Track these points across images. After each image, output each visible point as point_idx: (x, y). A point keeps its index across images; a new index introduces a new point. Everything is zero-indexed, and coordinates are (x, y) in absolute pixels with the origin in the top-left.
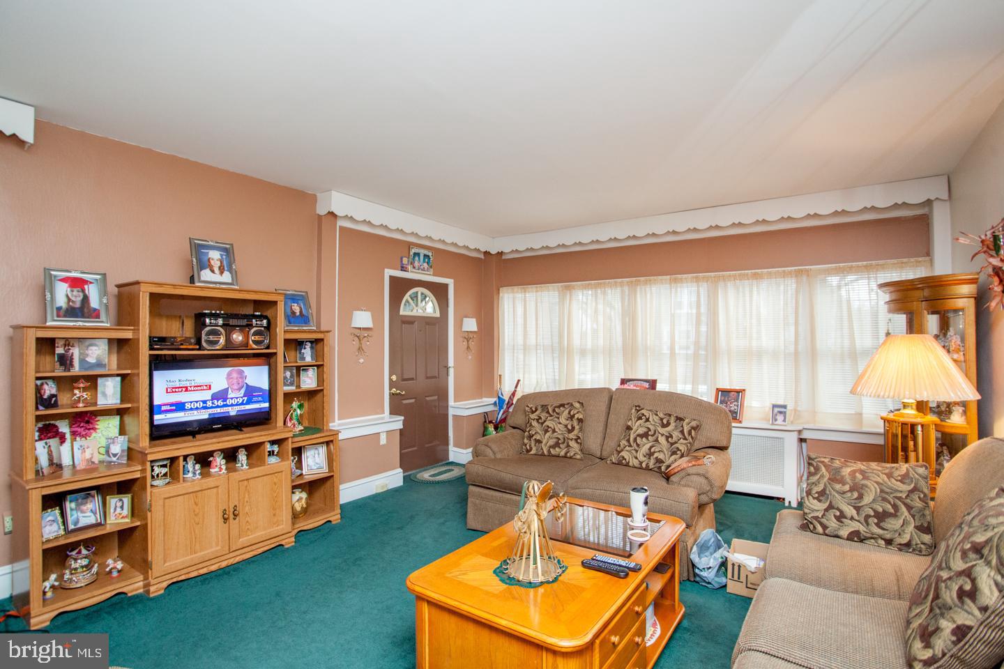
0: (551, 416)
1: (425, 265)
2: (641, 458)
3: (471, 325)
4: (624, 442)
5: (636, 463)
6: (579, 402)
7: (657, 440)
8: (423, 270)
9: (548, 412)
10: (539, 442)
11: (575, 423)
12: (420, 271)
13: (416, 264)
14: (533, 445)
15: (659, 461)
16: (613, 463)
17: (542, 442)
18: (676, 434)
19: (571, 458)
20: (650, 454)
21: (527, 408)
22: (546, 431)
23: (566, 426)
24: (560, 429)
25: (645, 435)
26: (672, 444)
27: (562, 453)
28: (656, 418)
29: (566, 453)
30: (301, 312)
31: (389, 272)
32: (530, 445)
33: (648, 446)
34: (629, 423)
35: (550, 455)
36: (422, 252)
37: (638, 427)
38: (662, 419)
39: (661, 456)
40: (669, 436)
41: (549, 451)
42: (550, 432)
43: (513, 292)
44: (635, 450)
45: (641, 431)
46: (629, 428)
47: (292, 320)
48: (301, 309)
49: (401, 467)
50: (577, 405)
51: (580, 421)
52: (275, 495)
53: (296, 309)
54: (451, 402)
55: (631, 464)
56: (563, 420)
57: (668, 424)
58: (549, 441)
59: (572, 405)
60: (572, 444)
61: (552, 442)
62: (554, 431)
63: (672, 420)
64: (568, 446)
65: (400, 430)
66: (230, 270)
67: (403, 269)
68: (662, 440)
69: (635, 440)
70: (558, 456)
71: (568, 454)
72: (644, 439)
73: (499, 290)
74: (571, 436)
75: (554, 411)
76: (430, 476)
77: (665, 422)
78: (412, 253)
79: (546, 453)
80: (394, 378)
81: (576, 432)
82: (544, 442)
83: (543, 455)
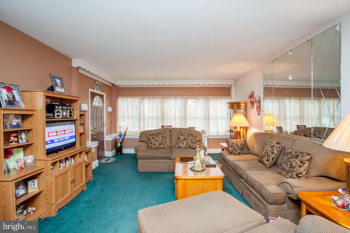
1: (99, 88)
2: (185, 145)
3: (110, 109)
4: (179, 142)
5: (184, 147)
6: (163, 132)
7: (188, 140)
8: (98, 90)
9: (155, 136)
10: (154, 144)
11: (164, 138)
12: (97, 90)
13: (97, 88)
14: (153, 145)
15: (189, 145)
16: (177, 148)
18: (192, 138)
19: (165, 148)
20: (187, 144)
21: (147, 135)
22: (156, 141)
23: (162, 139)
24: (160, 140)
25: (185, 139)
26: (191, 141)
27: (162, 147)
28: (186, 135)
29: (163, 147)
31: (91, 90)
32: (152, 146)
33: (186, 142)
34: (179, 137)
35: (159, 148)
36: (99, 83)
37: (182, 138)
38: (188, 135)
40: (190, 139)
41: (158, 147)
44: (183, 143)
45: (183, 138)
46: (179, 138)
49: (98, 159)
50: (163, 133)
51: (165, 137)
52: (82, 171)
54: (105, 136)
55: (182, 147)
56: (160, 137)
57: (189, 136)
58: (157, 144)
59: (161, 133)
60: (164, 144)
61: (158, 144)
62: (158, 141)
63: (190, 135)
64: (163, 144)
65: (97, 146)
66: (63, 87)
67: (94, 89)
68: (189, 140)
69: (182, 141)
70: (161, 148)
71: (164, 147)
72: (184, 140)
74: (164, 141)
75: (157, 135)
78: (96, 84)
79: (157, 147)
80: (92, 128)
81: (164, 140)
82: (156, 144)
83: (156, 148)
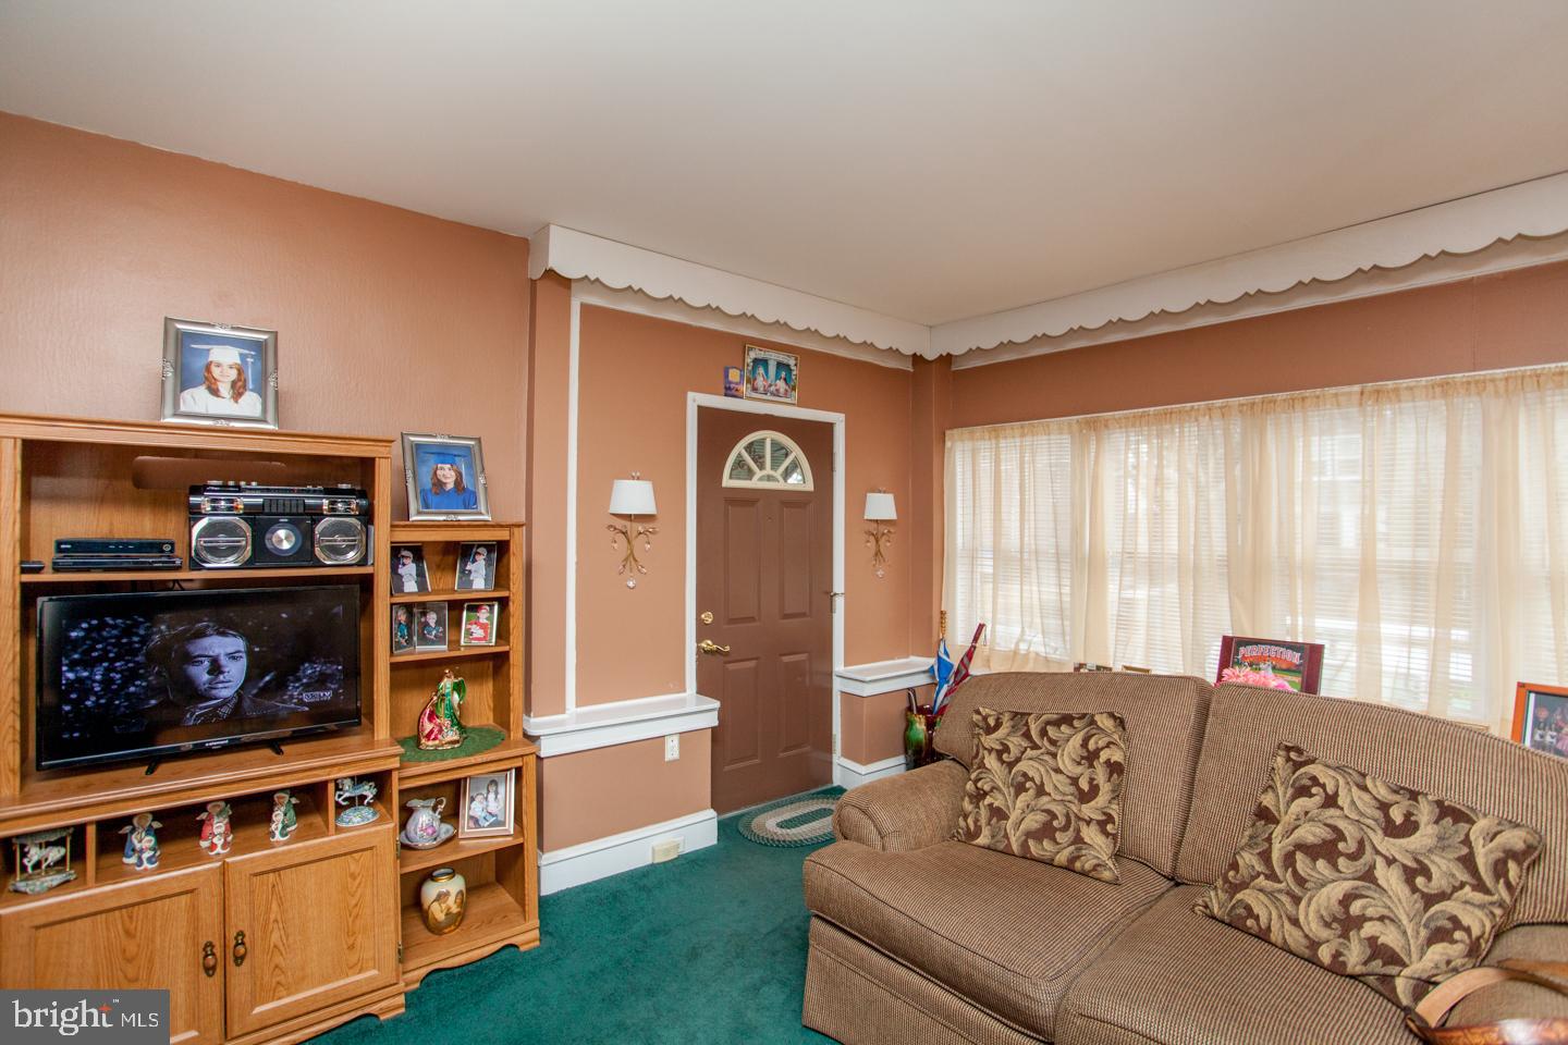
0: (1035, 747)
1: (781, 385)
2: (1315, 928)
3: (882, 506)
4: (1248, 859)
5: (1294, 938)
6: (1111, 715)
7: (1369, 876)
8: (776, 393)
9: (1027, 735)
10: (999, 814)
11: (1101, 775)
12: (768, 397)
13: (760, 382)
14: (983, 821)
15: (1377, 950)
16: (1213, 917)
17: (1006, 818)
18: (1444, 869)
19: (1084, 874)
20: (1347, 923)
21: (976, 717)
22: (1020, 789)
23: (1074, 781)
24: (1056, 784)
25: (1327, 850)
26: (1430, 900)
27: (1062, 858)
28: (1364, 801)
29: (1073, 859)
30: (458, 482)
31: (696, 400)
32: (976, 821)
33: (1338, 890)
34: (1268, 800)
35: (1026, 856)
36: (774, 357)
37: (1301, 822)
38: (1384, 807)
39: (1389, 937)
40: (1414, 872)
41: (1025, 845)
42: (1032, 792)
43: (972, 439)
44: (1289, 893)
45: (1310, 833)
46: (1265, 815)
47: (432, 499)
48: (459, 475)
49: (714, 806)
50: (1105, 722)
51: (1114, 768)
52: (354, 902)
53: (448, 475)
54: (839, 666)
55: (1275, 936)
56: (1066, 762)
57: (1409, 827)
58: (1022, 816)
59: (1092, 722)
60: (1091, 834)
61: (1034, 821)
62: (1041, 791)
63: (1425, 813)
64: (1078, 840)
65: (713, 729)
66: (261, 390)
67: (730, 391)
68: (1390, 878)
69: (1290, 859)
70: (1050, 863)
71: (1078, 865)
72: (1321, 864)
73: (944, 434)
74: (1088, 810)
75: (1043, 733)
76: (780, 825)
77: (1397, 815)
78: (749, 360)
79: (1015, 847)
80: (708, 617)
81: (1102, 799)
82: (1014, 816)
83: (1008, 852)
